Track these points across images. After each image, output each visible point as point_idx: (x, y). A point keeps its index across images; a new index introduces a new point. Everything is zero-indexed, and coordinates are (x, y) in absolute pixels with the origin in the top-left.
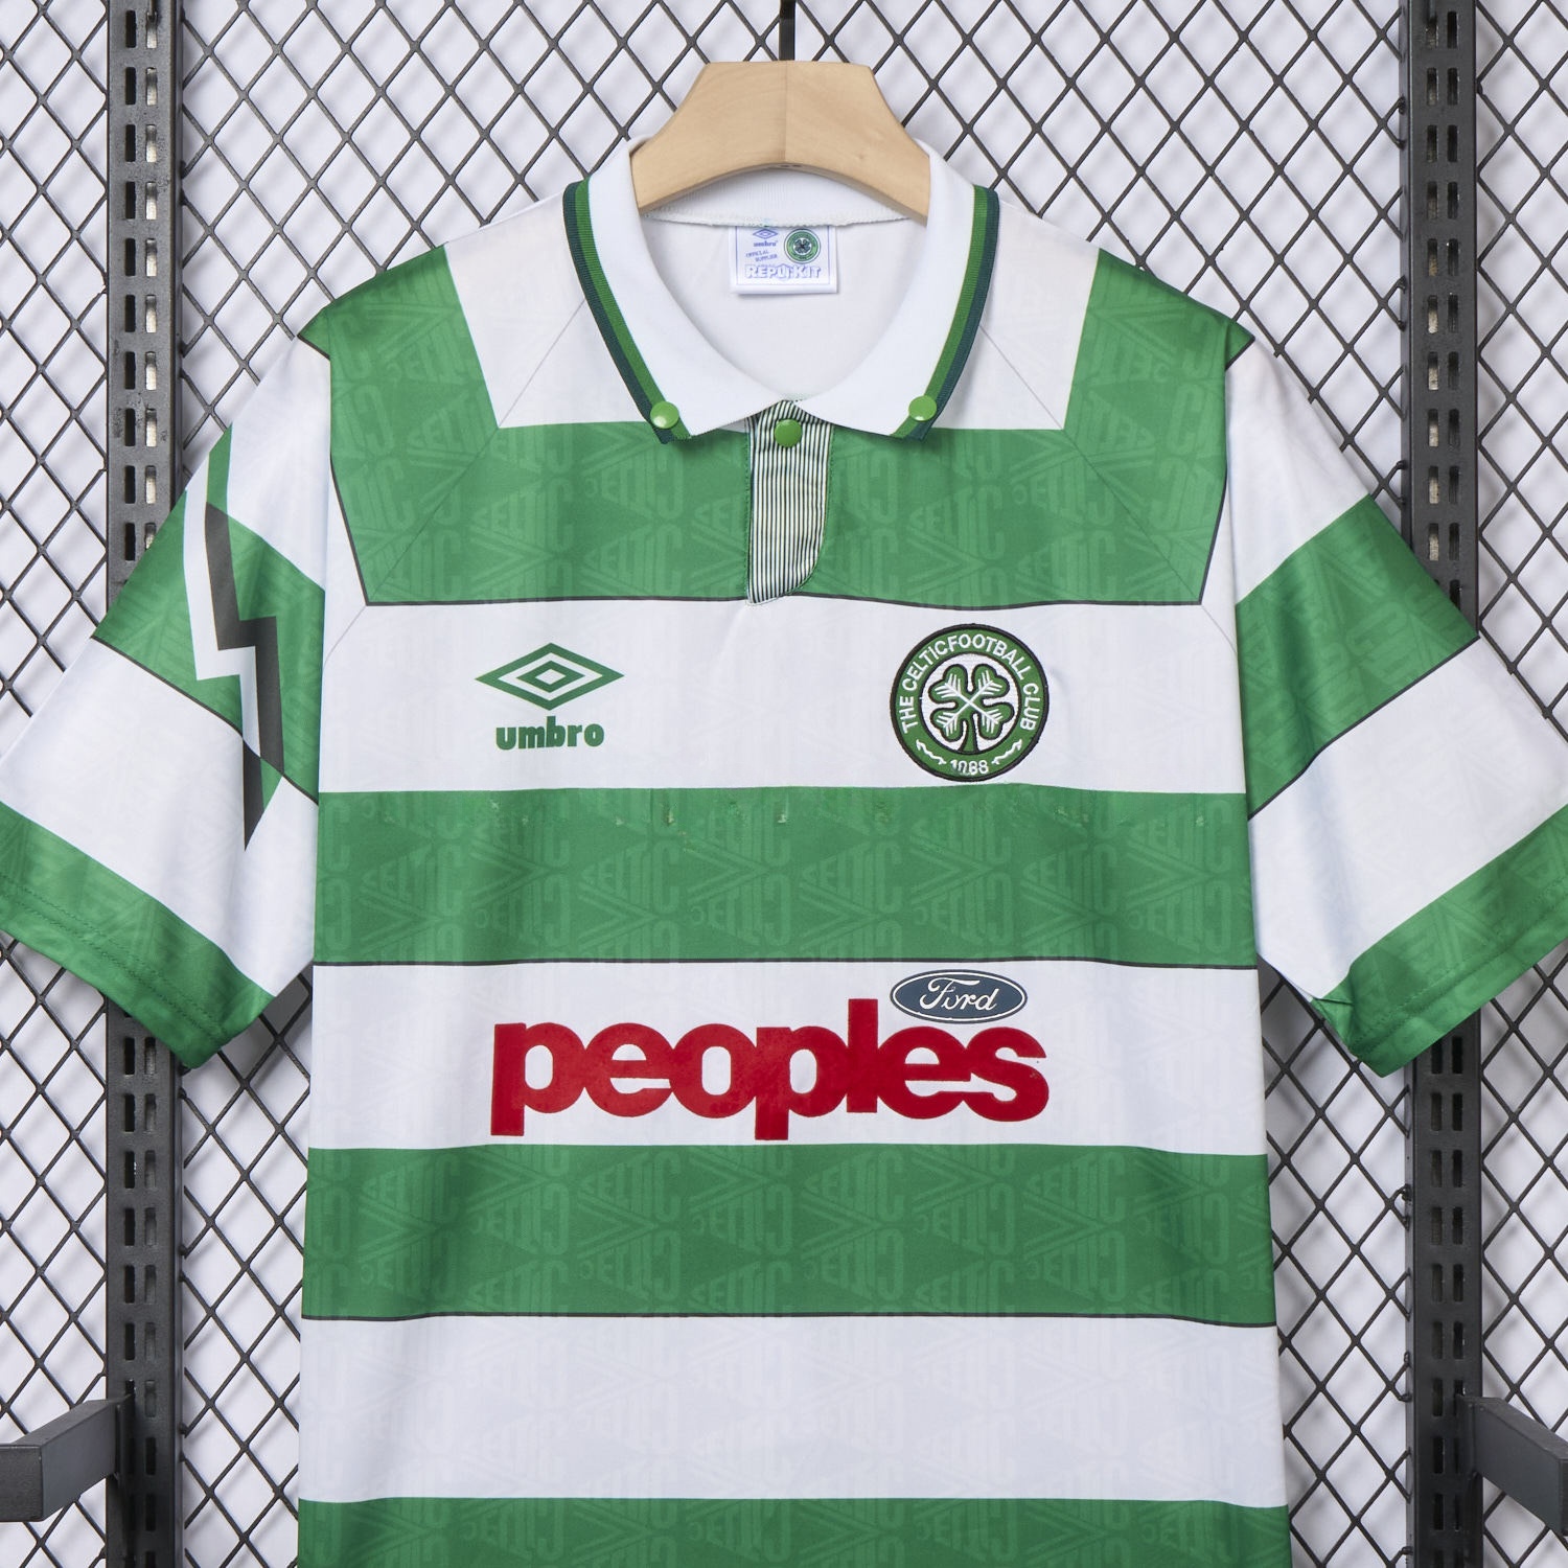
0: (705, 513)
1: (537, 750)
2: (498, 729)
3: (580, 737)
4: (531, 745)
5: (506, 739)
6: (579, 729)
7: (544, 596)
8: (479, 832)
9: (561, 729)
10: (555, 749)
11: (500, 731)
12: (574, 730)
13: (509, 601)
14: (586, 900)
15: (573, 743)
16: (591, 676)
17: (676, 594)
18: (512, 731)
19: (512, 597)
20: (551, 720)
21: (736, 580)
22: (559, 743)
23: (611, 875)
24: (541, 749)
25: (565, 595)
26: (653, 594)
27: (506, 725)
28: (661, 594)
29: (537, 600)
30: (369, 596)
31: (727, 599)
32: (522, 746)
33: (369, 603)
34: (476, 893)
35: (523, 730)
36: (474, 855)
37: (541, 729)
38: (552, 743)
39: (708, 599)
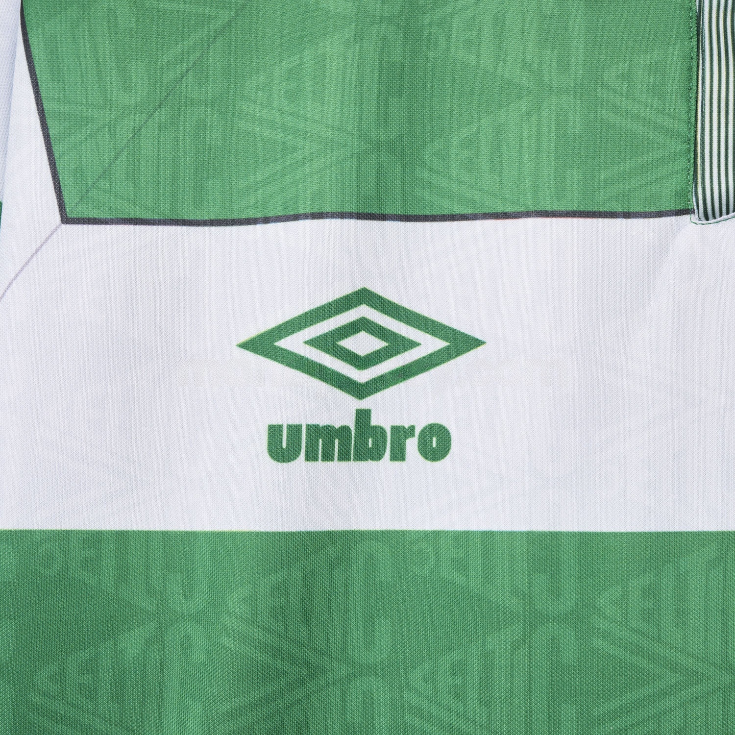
0: (622, 77)
1: (337, 467)
2: (271, 427)
3: (412, 445)
4: (328, 456)
5: (284, 445)
6: (411, 431)
7: (354, 209)
8: (235, 601)
9: (379, 432)
10: (370, 464)
11: (274, 431)
12: (402, 433)
13: (296, 217)
14: (418, 722)
15: (399, 455)
16: (430, 344)
17: (573, 207)
18: (294, 430)
19: (301, 211)
20: (363, 416)
21: (677, 182)
22: (376, 455)
23: (458, 681)
24: (344, 464)
25: (389, 211)
26: (533, 208)
27: (285, 419)
28: (547, 208)
29: (342, 215)
30: (68, 209)
31: (660, 214)
32: (311, 457)
33: (66, 219)
34: (226, 707)
35: (314, 430)
36: (227, 642)
37: (345, 429)
38: (363, 454)
39: (627, 215)
